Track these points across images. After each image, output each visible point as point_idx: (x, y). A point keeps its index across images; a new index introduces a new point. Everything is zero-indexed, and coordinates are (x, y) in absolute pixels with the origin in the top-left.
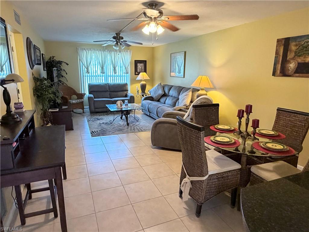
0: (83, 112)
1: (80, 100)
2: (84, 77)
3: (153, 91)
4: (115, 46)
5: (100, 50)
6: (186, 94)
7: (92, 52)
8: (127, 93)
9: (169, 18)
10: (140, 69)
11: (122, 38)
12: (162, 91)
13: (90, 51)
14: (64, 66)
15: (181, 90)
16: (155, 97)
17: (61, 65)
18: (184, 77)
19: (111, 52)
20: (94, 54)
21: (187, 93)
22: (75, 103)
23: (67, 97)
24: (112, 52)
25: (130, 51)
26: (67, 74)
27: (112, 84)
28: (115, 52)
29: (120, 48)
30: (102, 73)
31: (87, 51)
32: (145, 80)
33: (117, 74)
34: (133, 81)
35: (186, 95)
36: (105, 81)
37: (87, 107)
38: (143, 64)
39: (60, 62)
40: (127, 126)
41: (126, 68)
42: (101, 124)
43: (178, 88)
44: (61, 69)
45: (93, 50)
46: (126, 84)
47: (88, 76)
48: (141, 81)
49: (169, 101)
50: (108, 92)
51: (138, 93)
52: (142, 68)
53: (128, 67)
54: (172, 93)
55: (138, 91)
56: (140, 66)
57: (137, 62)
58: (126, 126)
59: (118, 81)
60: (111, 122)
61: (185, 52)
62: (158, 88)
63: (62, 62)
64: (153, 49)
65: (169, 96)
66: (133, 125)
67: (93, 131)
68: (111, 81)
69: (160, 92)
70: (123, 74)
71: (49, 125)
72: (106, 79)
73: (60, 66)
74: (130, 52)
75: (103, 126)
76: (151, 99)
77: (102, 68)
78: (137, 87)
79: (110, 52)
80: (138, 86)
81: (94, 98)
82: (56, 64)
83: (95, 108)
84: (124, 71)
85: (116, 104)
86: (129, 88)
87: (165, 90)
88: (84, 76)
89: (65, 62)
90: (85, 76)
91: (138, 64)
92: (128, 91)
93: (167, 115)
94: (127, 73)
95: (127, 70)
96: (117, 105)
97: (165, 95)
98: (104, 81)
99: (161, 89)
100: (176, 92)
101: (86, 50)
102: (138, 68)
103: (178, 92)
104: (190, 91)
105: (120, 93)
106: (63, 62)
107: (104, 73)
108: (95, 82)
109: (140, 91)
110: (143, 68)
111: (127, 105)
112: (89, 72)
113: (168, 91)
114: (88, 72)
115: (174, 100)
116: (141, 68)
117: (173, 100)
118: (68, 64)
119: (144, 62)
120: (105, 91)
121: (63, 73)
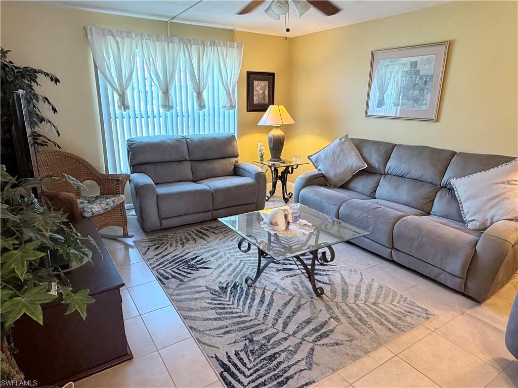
0: (126, 235)
1: (116, 199)
2: (113, 120)
5: (157, 36)
6: (501, 179)
7: (134, 42)
10: (259, 97)
12: (360, 160)
13: (127, 41)
15: (444, 159)
16: (336, 175)
17: (35, 81)
18: (437, 119)
19: (189, 46)
20: (139, 51)
22: (102, 212)
24: (191, 46)
25: (237, 46)
26: (55, 111)
27: (196, 138)
30: (163, 106)
31: (119, 39)
34: (246, 128)
38: (267, 82)
40: (320, 300)
41: (228, 93)
43: (426, 154)
44: (36, 96)
45: (136, 37)
46: (233, 138)
47: (123, 118)
49: (398, 191)
50: (186, 162)
52: (264, 93)
54: (406, 166)
55: (261, 155)
56: (260, 87)
57: (252, 77)
58: (312, 297)
61: (450, 45)
62: (342, 151)
63: (35, 71)
64: (290, 42)
65: (385, 174)
69: (354, 163)
73: (31, 86)
74: (239, 47)
76: (321, 180)
77: (166, 93)
78: (259, 144)
79: (185, 44)
80: (262, 142)
81: (156, 186)
82: (16, 77)
83: (161, 219)
84: (226, 101)
88: (112, 116)
89: (47, 74)
90: (116, 117)
91: (256, 83)
92: (238, 156)
94: (233, 107)
97: (367, 171)
100: (428, 166)
101: (114, 37)
102: (255, 92)
103: (434, 166)
104: (513, 170)
105: (219, 165)
106: (42, 72)
110: (267, 93)
112: (126, 104)
113: (380, 160)
114: (124, 105)
115: (423, 191)
116: (261, 92)
118: (57, 81)
119: (269, 77)
120: (180, 161)
121: (44, 110)
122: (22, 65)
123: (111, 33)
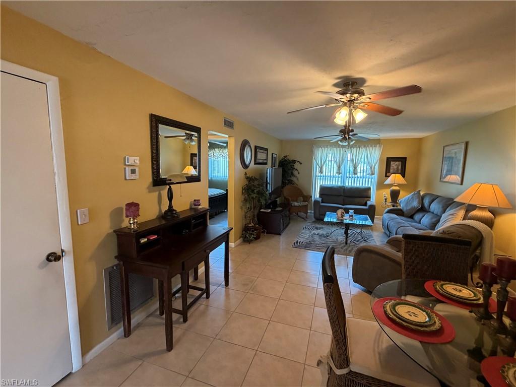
0: (306, 217)
1: (304, 203)
2: (317, 178)
3: (404, 201)
4: (341, 141)
6: (452, 213)
8: (368, 200)
9: (370, 98)
10: (394, 170)
11: (352, 131)
12: (419, 203)
13: (326, 149)
14: (297, 166)
15: (449, 203)
16: (406, 210)
18: (462, 184)
20: (331, 152)
21: (455, 211)
22: (298, 206)
23: (290, 198)
25: (379, 146)
26: (299, 173)
27: (349, 187)
28: (358, 149)
29: (349, 143)
30: (337, 173)
31: (323, 148)
32: (399, 185)
33: (359, 174)
34: (381, 185)
35: (451, 215)
36: (341, 183)
37: (311, 212)
38: (401, 162)
39: (294, 161)
40: (345, 244)
41: (371, 168)
42: (316, 234)
43: (444, 201)
44: (294, 168)
46: (369, 189)
47: (321, 177)
48: (391, 185)
49: (426, 219)
50: (341, 196)
51: (386, 201)
52: (398, 168)
53: (374, 167)
54: (435, 207)
55: (386, 199)
56: (394, 165)
57: (389, 160)
58: (343, 243)
59: (359, 184)
60: (327, 235)
61: (467, 144)
62: (413, 198)
64: (420, 140)
65: (430, 212)
66: (354, 244)
67: (299, 241)
68: (349, 184)
69: (415, 204)
70: (367, 176)
71: (250, 225)
72: (344, 180)
73: (293, 166)
75: (316, 238)
76: (399, 212)
77: (339, 168)
78: (384, 193)
79: (351, 148)
80: (387, 193)
81: (322, 202)
83: (320, 215)
84: (369, 172)
85: (336, 212)
86: (373, 194)
87: (424, 201)
89: (299, 162)
90: (318, 176)
91: (392, 163)
92: (370, 198)
93: (394, 241)
94: (373, 174)
95: (372, 171)
96: (337, 214)
97: (423, 209)
98: (339, 184)
99: (417, 200)
100: (441, 206)
102: (391, 167)
103: (443, 207)
104: (461, 209)
106: (297, 161)
107: (341, 173)
108: (328, 183)
109: (389, 200)
110: (400, 168)
111: (352, 216)
113: (428, 204)
114: (321, 172)
115: (434, 220)
116: (396, 167)
117: (432, 219)
118: (301, 164)
119: (403, 160)
120: (338, 196)
121: (295, 173)
122: (292, 159)
123: (320, 147)
